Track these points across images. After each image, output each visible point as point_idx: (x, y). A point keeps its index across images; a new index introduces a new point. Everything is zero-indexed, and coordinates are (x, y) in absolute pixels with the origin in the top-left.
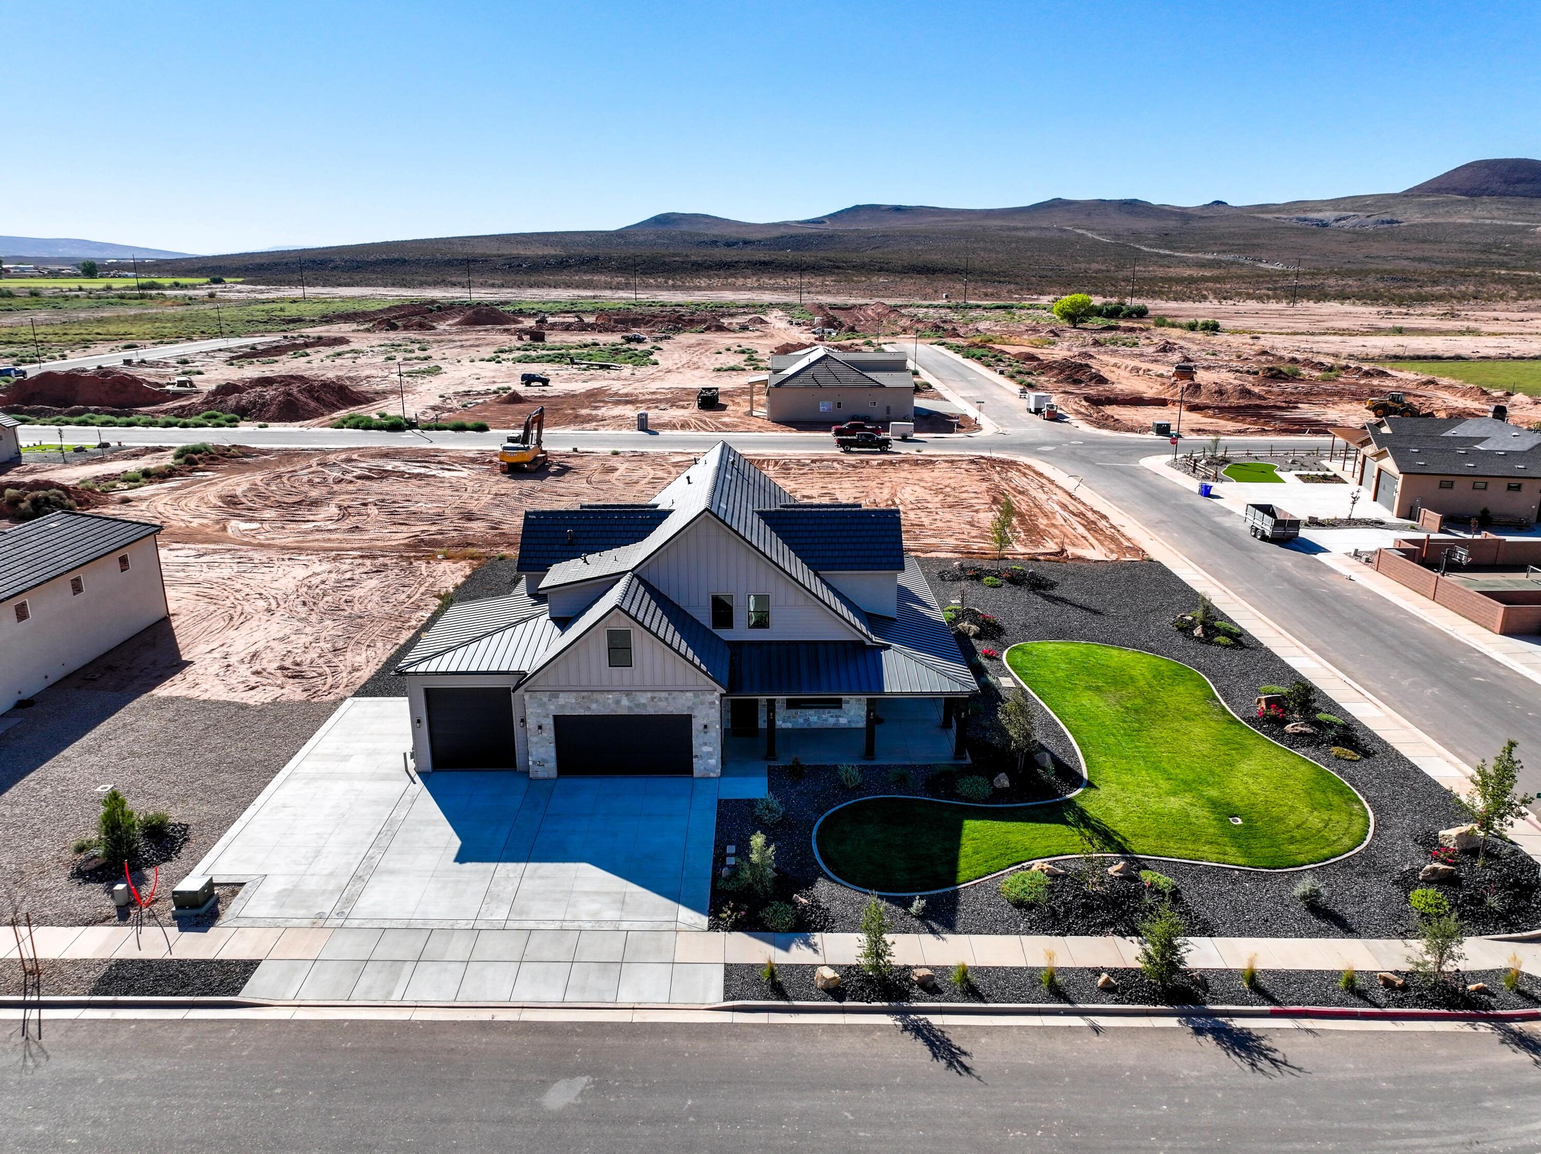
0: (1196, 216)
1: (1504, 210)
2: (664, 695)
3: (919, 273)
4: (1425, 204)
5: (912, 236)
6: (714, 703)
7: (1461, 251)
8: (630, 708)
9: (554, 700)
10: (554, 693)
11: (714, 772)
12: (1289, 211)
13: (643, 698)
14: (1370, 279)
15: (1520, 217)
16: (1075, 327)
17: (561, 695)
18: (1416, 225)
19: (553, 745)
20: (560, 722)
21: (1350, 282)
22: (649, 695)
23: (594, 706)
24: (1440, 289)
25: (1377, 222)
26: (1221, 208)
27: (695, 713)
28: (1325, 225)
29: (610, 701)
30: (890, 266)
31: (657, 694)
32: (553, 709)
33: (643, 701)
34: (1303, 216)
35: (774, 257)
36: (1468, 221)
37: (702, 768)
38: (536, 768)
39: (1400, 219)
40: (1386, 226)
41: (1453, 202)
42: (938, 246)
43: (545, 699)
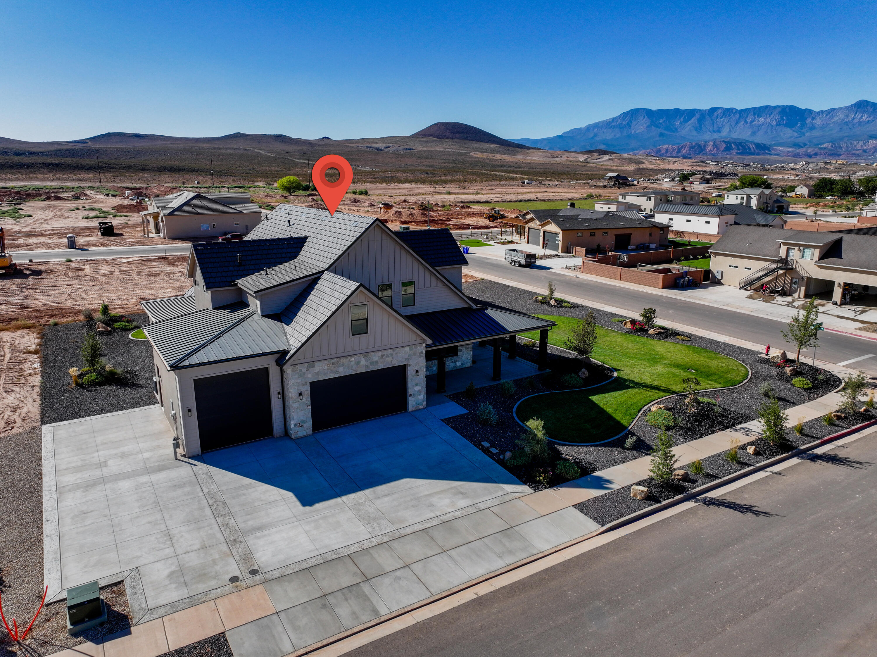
0: (316, 144)
1: (455, 145)
2: (390, 352)
3: (169, 171)
4: (422, 141)
5: (155, 151)
6: (422, 353)
7: (445, 163)
8: (367, 366)
9: (310, 369)
10: (311, 364)
11: (422, 405)
12: (362, 143)
13: (376, 357)
14: (417, 173)
15: (462, 148)
16: (291, 195)
17: (317, 364)
18: (420, 151)
19: (310, 407)
20: (314, 386)
21: (409, 175)
22: (380, 353)
23: (341, 369)
24: (448, 178)
25: (404, 149)
26: (328, 141)
27: (410, 362)
28: (381, 150)
29: (353, 363)
30: (149, 167)
31: (385, 352)
32: (311, 377)
33: (376, 359)
34: (369, 145)
35: (62, 161)
36: (442, 150)
37: (414, 403)
38: (297, 429)
39: (413, 148)
40: (408, 151)
41: (434, 141)
42: (174, 157)
43: (304, 370)
